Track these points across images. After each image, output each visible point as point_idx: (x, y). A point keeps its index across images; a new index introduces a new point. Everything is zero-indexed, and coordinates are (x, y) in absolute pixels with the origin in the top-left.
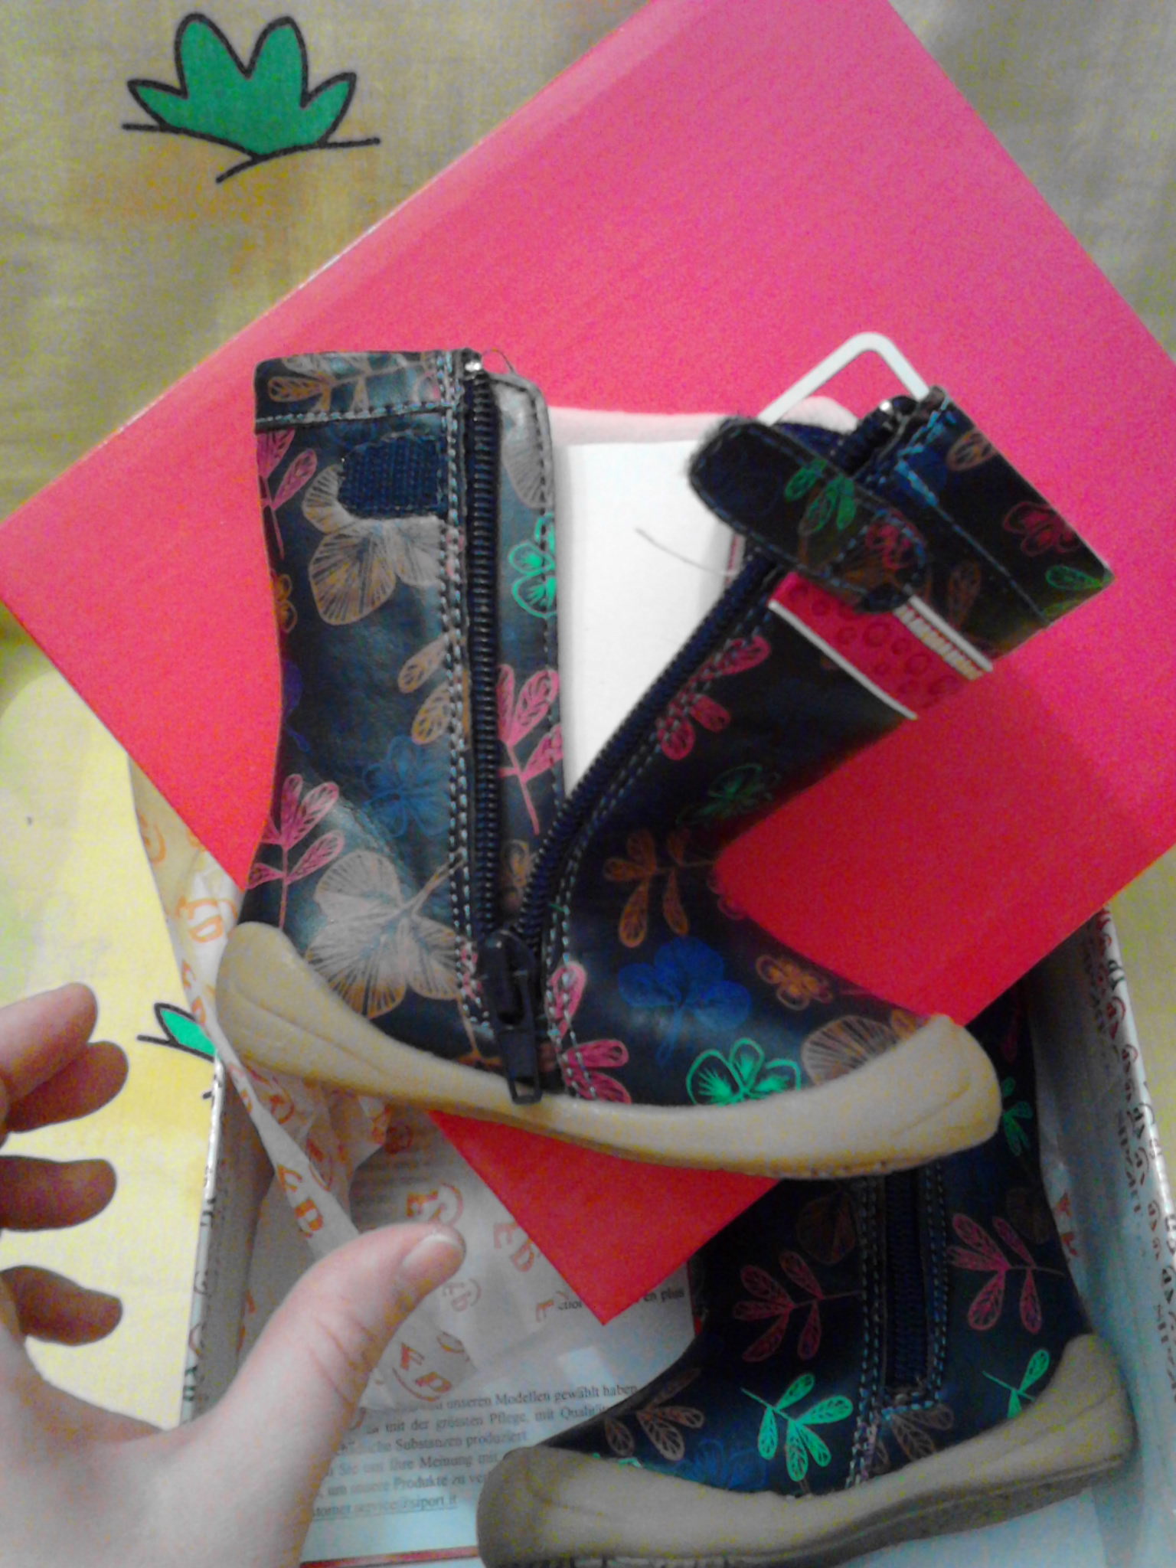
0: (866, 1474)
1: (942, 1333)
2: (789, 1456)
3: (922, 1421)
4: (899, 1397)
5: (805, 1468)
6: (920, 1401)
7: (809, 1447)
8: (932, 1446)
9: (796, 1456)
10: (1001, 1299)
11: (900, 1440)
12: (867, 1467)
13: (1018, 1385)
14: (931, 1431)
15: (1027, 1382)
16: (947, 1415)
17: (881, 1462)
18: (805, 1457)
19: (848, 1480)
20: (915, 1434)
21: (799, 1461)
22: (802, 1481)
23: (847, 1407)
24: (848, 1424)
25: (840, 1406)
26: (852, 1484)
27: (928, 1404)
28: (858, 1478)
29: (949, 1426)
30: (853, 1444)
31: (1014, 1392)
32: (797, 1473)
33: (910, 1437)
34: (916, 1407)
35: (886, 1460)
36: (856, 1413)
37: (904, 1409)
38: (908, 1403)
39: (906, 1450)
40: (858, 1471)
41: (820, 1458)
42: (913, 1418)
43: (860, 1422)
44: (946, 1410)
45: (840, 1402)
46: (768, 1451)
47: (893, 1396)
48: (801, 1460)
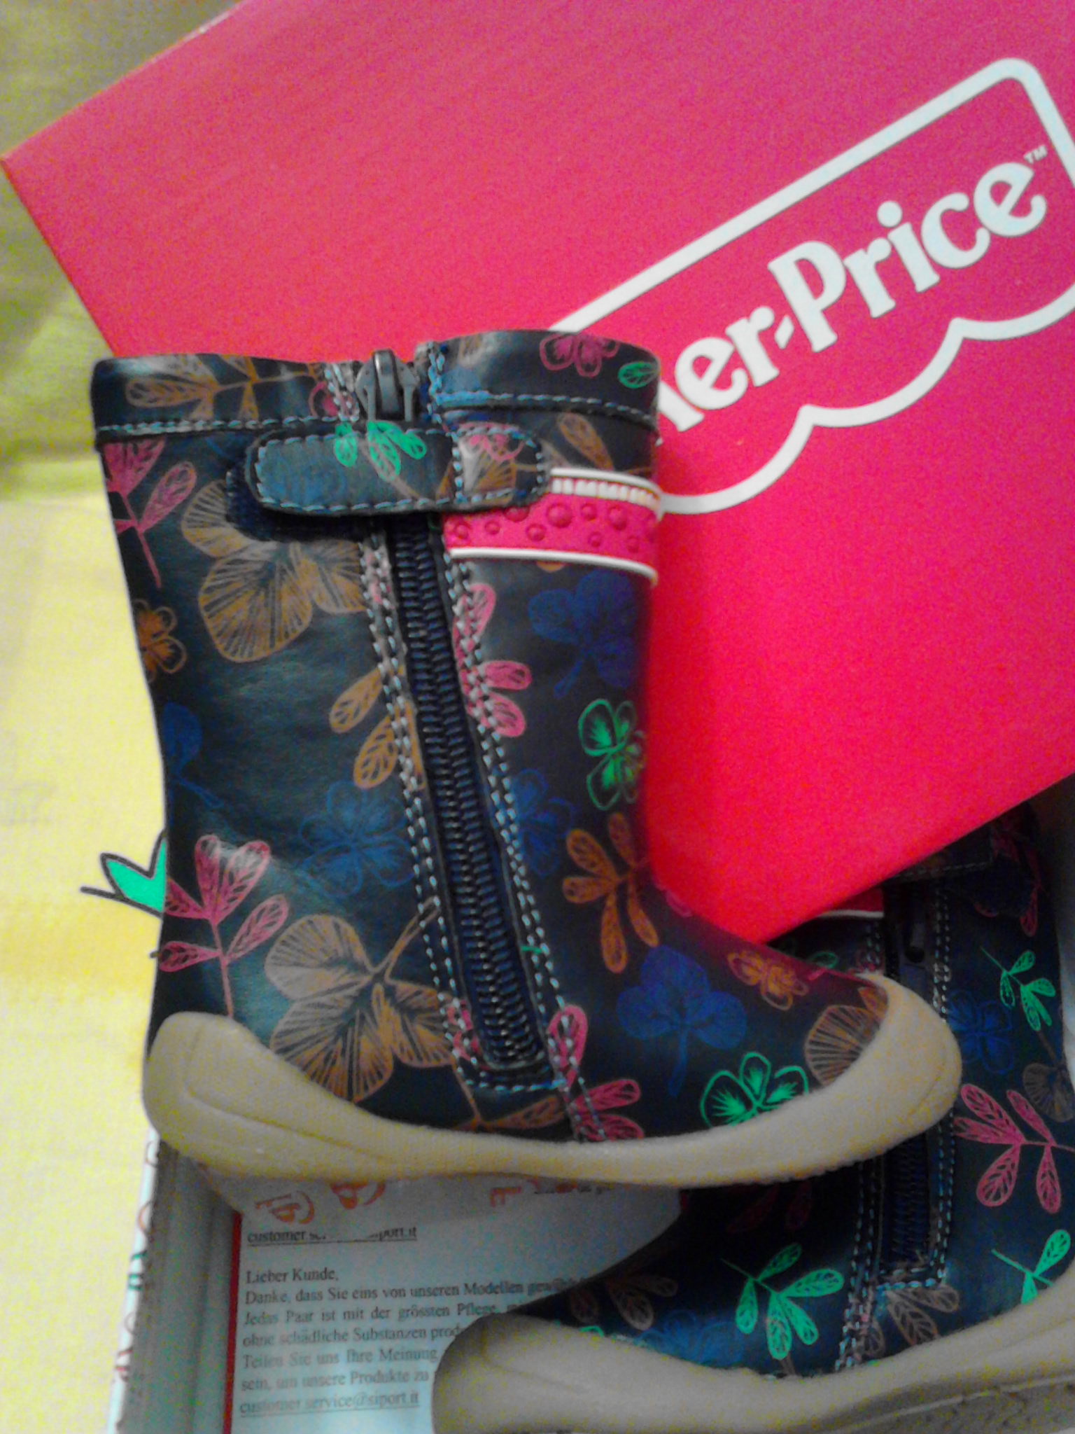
0: (858, 1356)
1: (946, 1206)
2: (770, 1330)
3: (924, 1302)
4: (896, 1273)
5: (788, 1346)
6: (922, 1278)
7: (793, 1323)
8: (934, 1330)
9: (779, 1332)
10: (1014, 1174)
11: (897, 1320)
12: (859, 1350)
13: (1033, 1269)
14: (933, 1313)
15: (1045, 1264)
16: (951, 1296)
17: (876, 1346)
18: (788, 1333)
19: (838, 1363)
20: (915, 1315)
21: (781, 1337)
22: (785, 1359)
23: (836, 1281)
24: (840, 1300)
25: (829, 1279)
26: (843, 1366)
27: (930, 1282)
28: (849, 1363)
29: (955, 1307)
30: (844, 1324)
31: (1029, 1276)
32: (779, 1349)
33: (909, 1318)
34: (915, 1285)
35: (881, 1343)
36: (847, 1288)
37: (902, 1285)
38: (907, 1281)
39: (905, 1332)
40: (850, 1354)
41: (806, 1335)
42: (915, 1298)
43: (852, 1299)
44: (951, 1290)
45: (830, 1275)
46: (747, 1324)
47: (889, 1272)
48: (783, 1336)
